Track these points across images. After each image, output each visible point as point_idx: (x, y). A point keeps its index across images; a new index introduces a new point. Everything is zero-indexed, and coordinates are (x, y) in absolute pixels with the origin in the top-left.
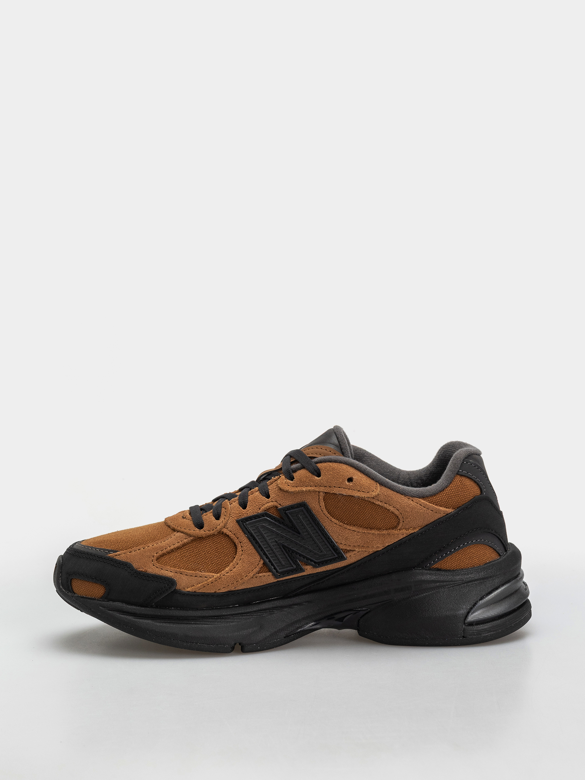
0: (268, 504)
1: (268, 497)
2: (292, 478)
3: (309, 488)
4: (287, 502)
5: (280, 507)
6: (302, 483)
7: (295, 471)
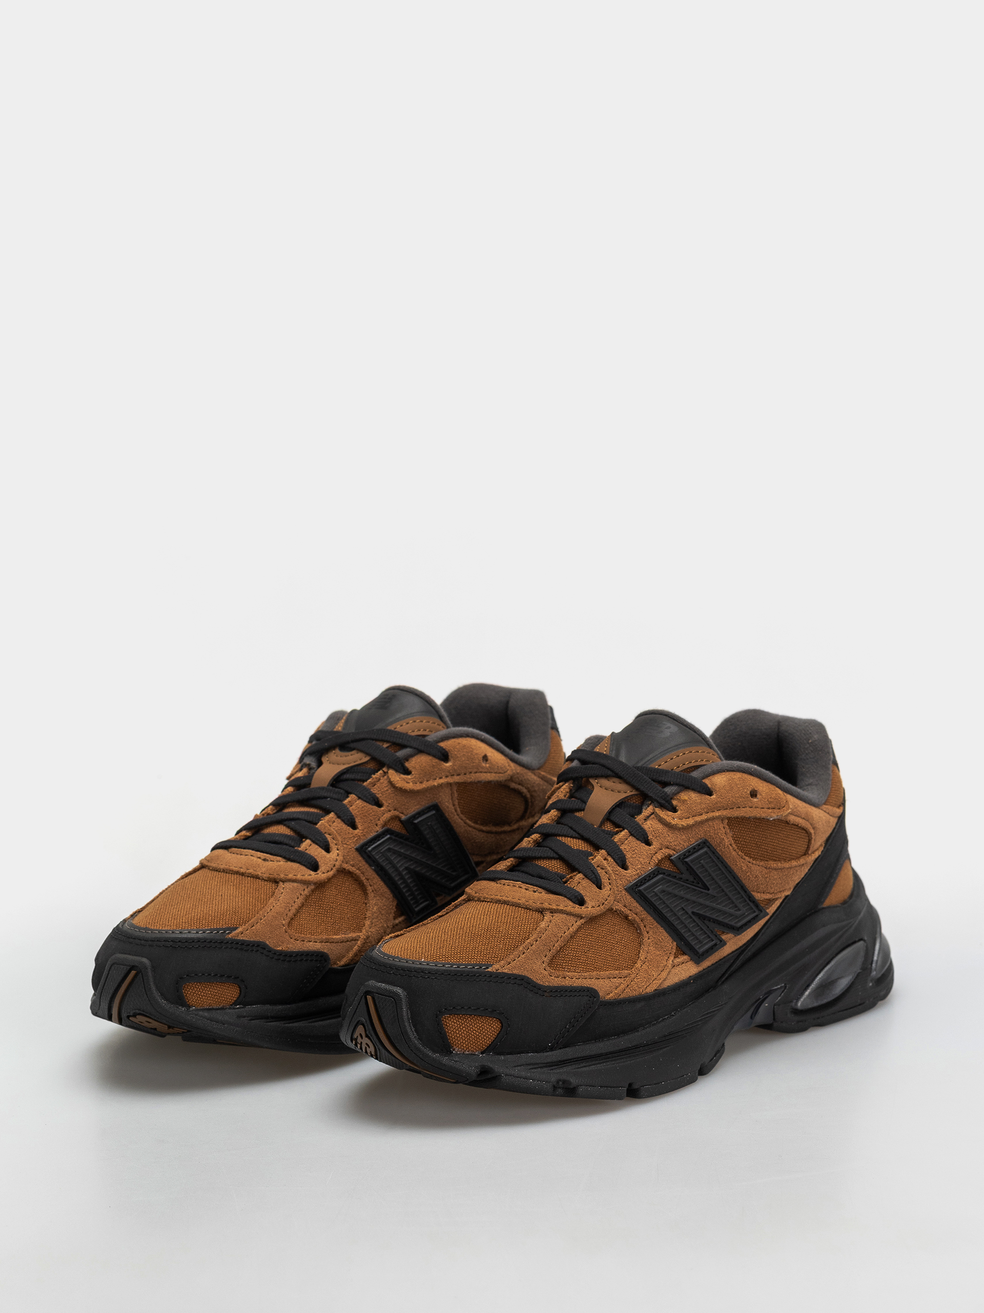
0: (384, 815)
1: (380, 805)
2: (407, 772)
3: (441, 781)
4: (413, 808)
5: (403, 817)
6: (427, 775)
7: (407, 758)
